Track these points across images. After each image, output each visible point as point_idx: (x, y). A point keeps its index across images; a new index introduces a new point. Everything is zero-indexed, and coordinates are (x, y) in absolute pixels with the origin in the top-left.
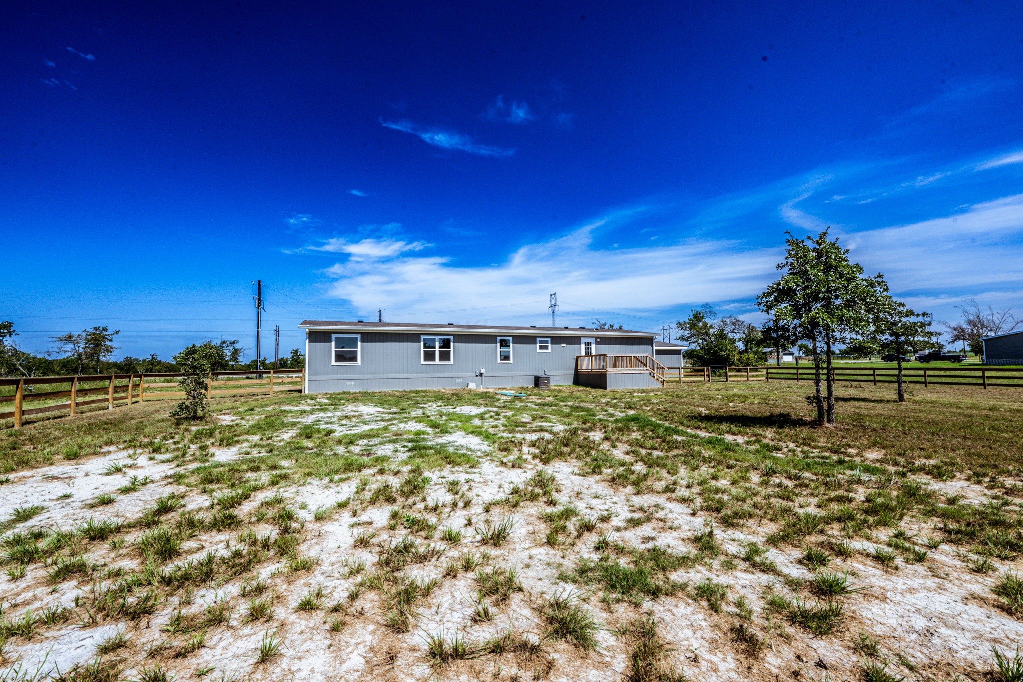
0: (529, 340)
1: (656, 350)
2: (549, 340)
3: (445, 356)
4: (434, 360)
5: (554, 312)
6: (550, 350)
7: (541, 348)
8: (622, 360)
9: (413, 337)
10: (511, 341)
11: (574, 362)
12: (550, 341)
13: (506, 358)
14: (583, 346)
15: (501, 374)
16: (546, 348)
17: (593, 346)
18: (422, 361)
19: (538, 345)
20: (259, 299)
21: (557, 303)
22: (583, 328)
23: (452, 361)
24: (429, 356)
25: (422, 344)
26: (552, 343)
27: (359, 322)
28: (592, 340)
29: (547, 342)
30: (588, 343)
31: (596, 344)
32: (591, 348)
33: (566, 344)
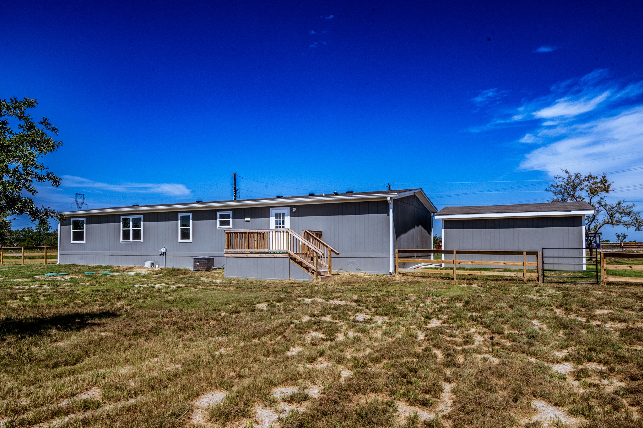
0: (210, 215)
3: (137, 235)
4: (129, 239)
6: (231, 226)
7: (222, 223)
10: (191, 217)
12: (231, 215)
14: (273, 220)
15: (182, 253)
16: (228, 223)
17: (287, 219)
19: (218, 220)
23: (142, 240)
24: (126, 236)
26: (234, 218)
28: (286, 211)
29: (228, 216)
30: (280, 214)
31: (290, 216)
32: (283, 221)
33: (251, 218)
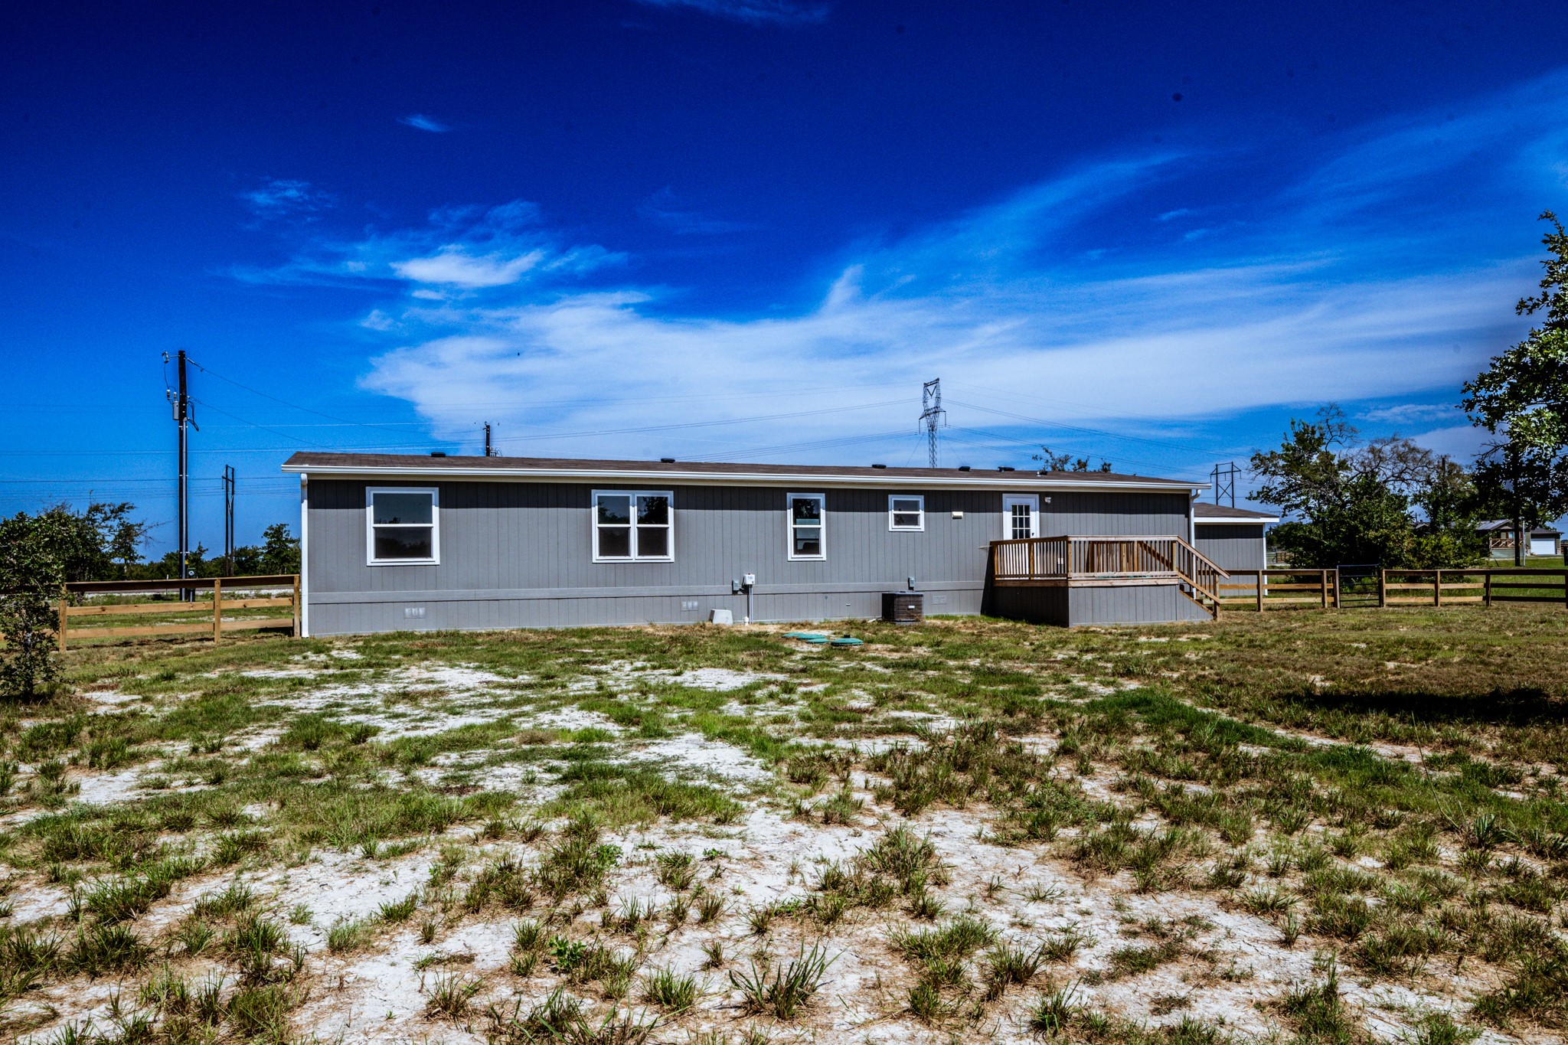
0: (871, 500)
1: (1197, 526)
2: (920, 499)
3: (653, 542)
4: (626, 552)
5: (932, 428)
6: (922, 526)
7: (899, 520)
8: (1110, 552)
9: (573, 495)
10: (822, 503)
11: (985, 555)
12: (921, 504)
13: (808, 545)
14: (1008, 517)
15: (796, 587)
16: (914, 520)
17: (1034, 517)
18: (596, 556)
19: (892, 513)
20: (183, 400)
21: (942, 406)
22: (1006, 471)
23: (671, 556)
24: (614, 543)
25: (595, 510)
26: (927, 509)
27: (434, 455)
28: (1033, 501)
29: (914, 506)
30: (1021, 507)
31: (1041, 511)
32: (1028, 520)
33: (965, 511)
